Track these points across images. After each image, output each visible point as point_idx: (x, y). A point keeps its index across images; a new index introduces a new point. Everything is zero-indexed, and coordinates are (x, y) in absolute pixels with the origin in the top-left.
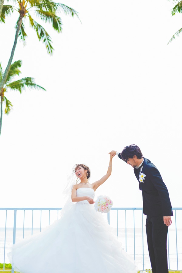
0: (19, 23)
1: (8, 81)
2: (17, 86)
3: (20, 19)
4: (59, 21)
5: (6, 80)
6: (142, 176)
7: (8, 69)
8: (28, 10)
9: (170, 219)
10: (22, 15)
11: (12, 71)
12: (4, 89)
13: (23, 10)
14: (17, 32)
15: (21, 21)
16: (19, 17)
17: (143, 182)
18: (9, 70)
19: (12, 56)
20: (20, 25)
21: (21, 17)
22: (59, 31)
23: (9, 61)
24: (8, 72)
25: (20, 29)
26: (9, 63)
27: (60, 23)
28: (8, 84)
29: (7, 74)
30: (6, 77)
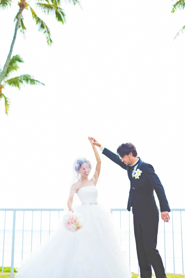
0: (19, 16)
1: (6, 77)
2: (15, 82)
3: (20, 13)
4: (62, 13)
5: (4, 76)
6: (138, 172)
7: (6, 64)
8: (28, 4)
9: (168, 215)
10: (22, 8)
11: (10, 66)
12: (2, 85)
13: (23, 4)
14: (17, 26)
15: (20, 15)
16: (19, 10)
17: (138, 178)
18: (8, 65)
19: (11, 51)
20: (20, 19)
21: (21, 11)
22: (63, 23)
23: (8, 56)
24: (6, 68)
25: (20, 23)
26: (8, 58)
27: (63, 15)
28: (6, 80)
29: (6, 70)
30: (4, 73)
